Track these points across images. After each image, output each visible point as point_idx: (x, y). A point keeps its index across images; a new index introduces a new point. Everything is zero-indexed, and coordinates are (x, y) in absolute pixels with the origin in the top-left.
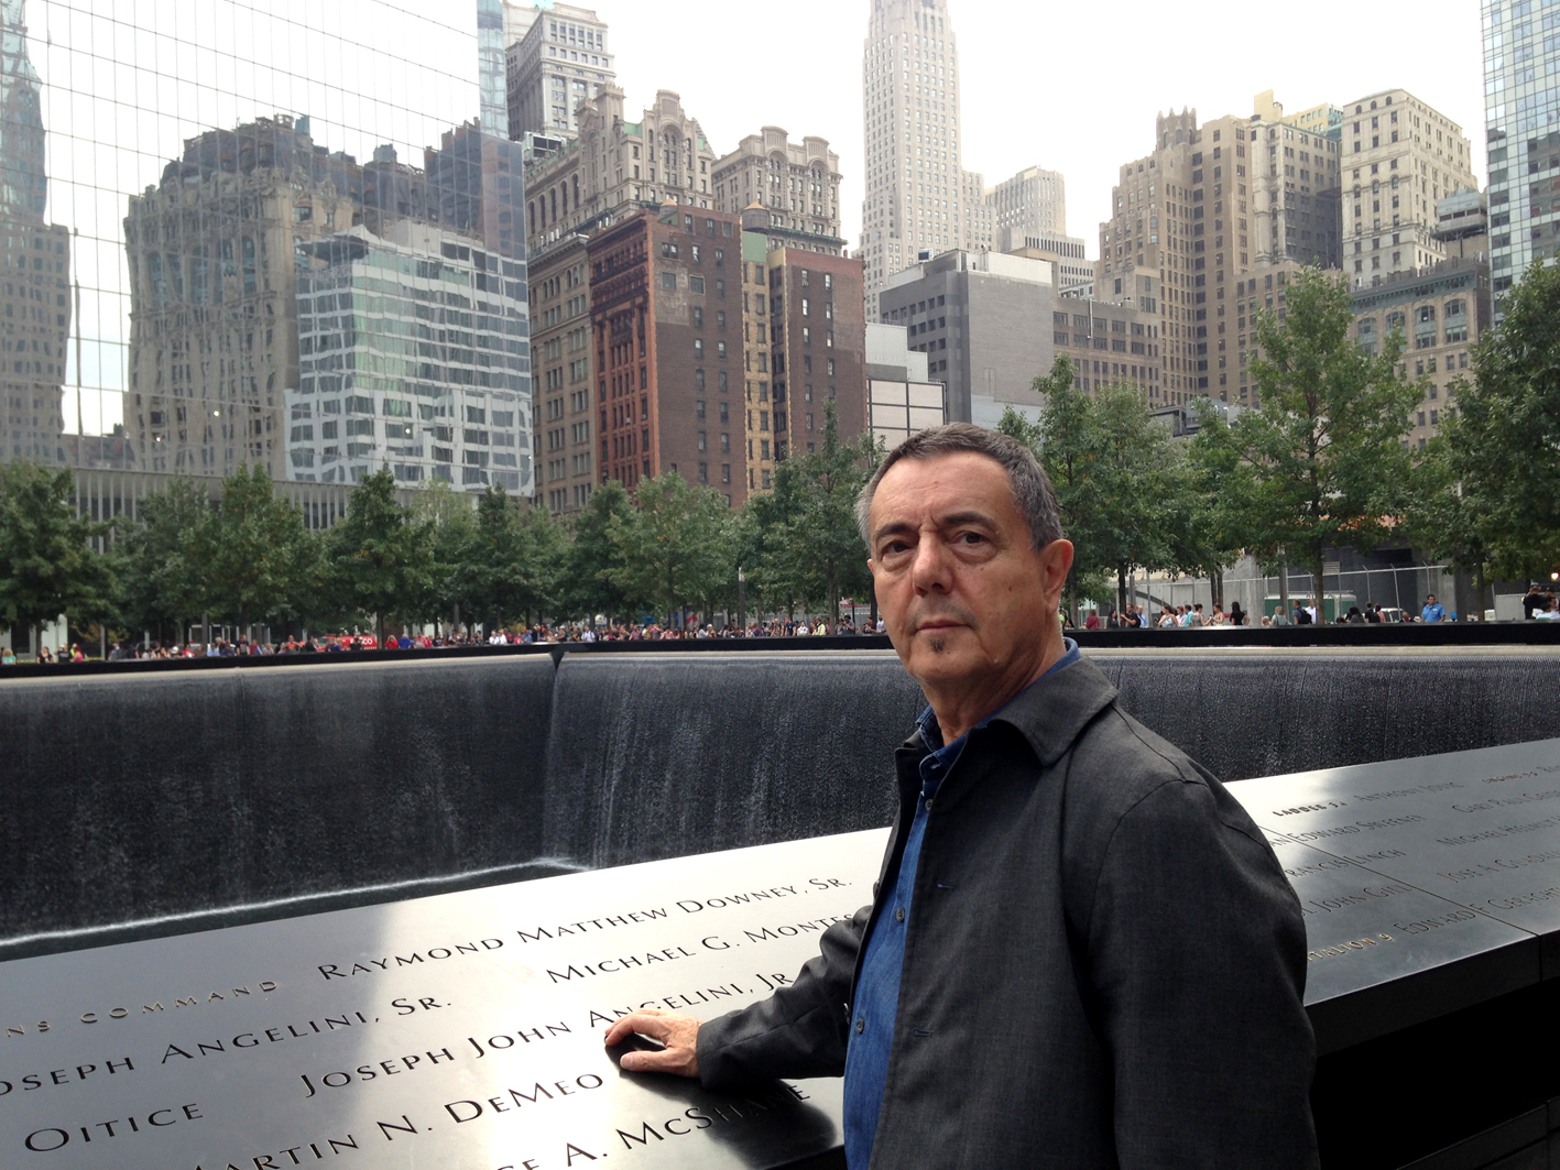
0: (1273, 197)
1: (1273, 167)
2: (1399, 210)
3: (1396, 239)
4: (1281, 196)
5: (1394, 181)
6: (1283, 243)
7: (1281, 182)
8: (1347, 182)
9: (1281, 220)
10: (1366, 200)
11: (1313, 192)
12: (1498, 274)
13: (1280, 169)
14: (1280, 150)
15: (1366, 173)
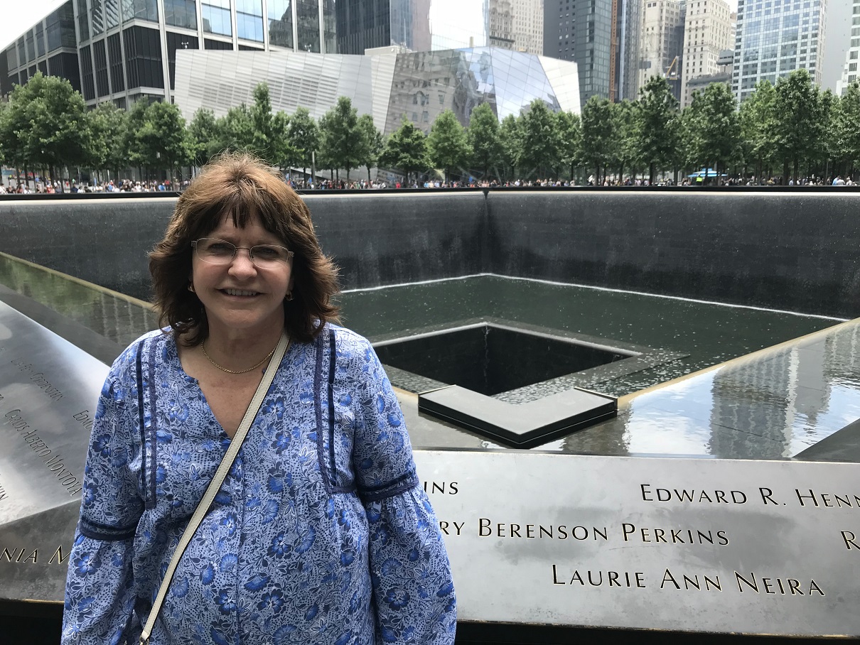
0: (661, 28)
1: (661, 17)
2: (704, 38)
4: (663, 28)
5: (703, 28)
6: (662, 47)
7: (664, 23)
8: (687, 26)
9: (663, 37)
10: (693, 33)
11: (674, 26)
13: (664, 18)
14: (664, 11)
15: (694, 23)
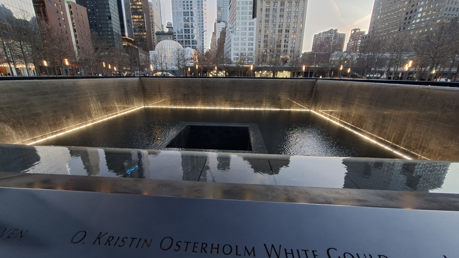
3: (152, 24)
12: (174, 34)
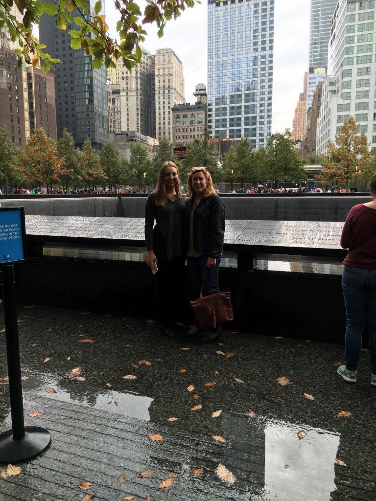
2: (170, 84)
3: (169, 91)
4: (139, 73)
5: (169, 75)
6: (139, 88)
7: (139, 69)
8: (157, 73)
9: (139, 80)
10: (162, 79)
11: (146, 74)
15: (161, 71)
